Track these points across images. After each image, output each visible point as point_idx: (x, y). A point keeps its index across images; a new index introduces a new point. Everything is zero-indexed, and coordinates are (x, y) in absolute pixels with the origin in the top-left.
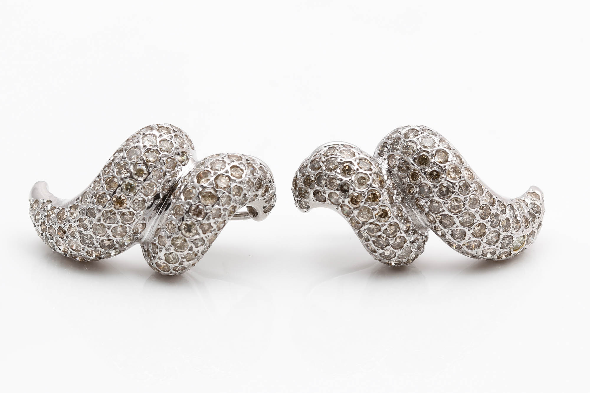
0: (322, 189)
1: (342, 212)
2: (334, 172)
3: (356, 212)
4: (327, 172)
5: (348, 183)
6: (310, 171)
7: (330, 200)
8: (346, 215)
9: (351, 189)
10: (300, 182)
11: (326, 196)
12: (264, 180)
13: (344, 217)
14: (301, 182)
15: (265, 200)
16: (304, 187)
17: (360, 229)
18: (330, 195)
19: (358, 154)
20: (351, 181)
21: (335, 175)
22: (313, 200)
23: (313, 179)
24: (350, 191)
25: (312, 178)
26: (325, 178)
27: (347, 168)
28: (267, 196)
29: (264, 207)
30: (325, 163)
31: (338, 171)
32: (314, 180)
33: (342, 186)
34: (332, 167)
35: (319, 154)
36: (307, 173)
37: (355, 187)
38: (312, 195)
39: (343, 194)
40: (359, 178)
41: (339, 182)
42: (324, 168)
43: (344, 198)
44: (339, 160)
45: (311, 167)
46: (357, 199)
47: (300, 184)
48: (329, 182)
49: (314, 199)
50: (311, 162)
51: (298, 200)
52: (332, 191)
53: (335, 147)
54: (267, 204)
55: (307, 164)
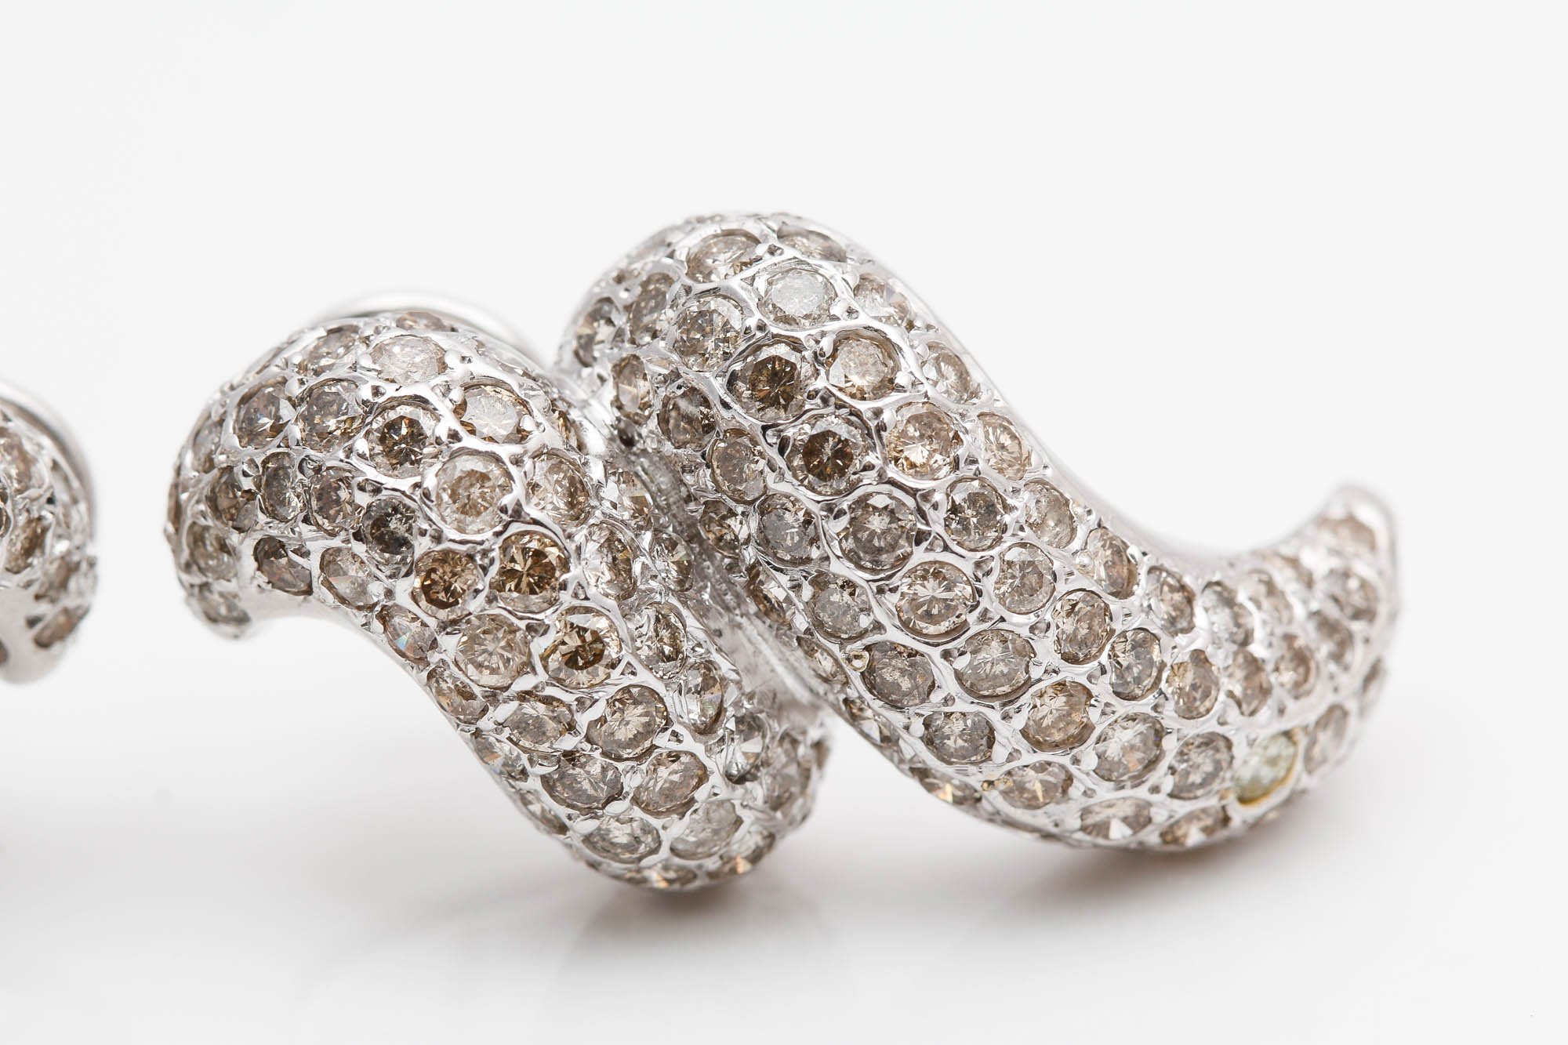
0: (291, 535)
1: (391, 642)
2: (342, 455)
3: (450, 644)
4: (309, 451)
5: (408, 501)
6: (236, 448)
7: (331, 587)
8: (408, 654)
9: (423, 533)
10: (193, 501)
11: (313, 564)
12: (19, 492)
13: (403, 666)
14: (196, 498)
15: (34, 589)
16: (210, 522)
17: (477, 720)
18: (328, 562)
19: (463, 358)
20: (419, 492)
21: (347, 467)
22: (259, 586)
23: (247, 484)
24: (416, 544)
25: (242, 479)
26: (301, 481)
27: (404, 431)
28: (40, 568)
29: (32, 622)
30: (303, 408)
31: (361, 445)
32: (254, 488)
33: (381, 522)
34: (333, 428)
35: (279, 361)
36: (223, 458)
37: (441, 524)
38: (249, 564)
39: (387, 555)
40: (460, 479)
41: (363, 499)
42: (296, 431)
43: (390, 577)
44: (366, 393)
45: (241, 429)
46: (453, 580)
47: (196, 509)
48: (319, 499)
49: (262, 579)
50: (239, 405)
51: (192, 586)
52: (336, 542)
53: (355, 329)
54: (43, 608)
55: (225, 413)
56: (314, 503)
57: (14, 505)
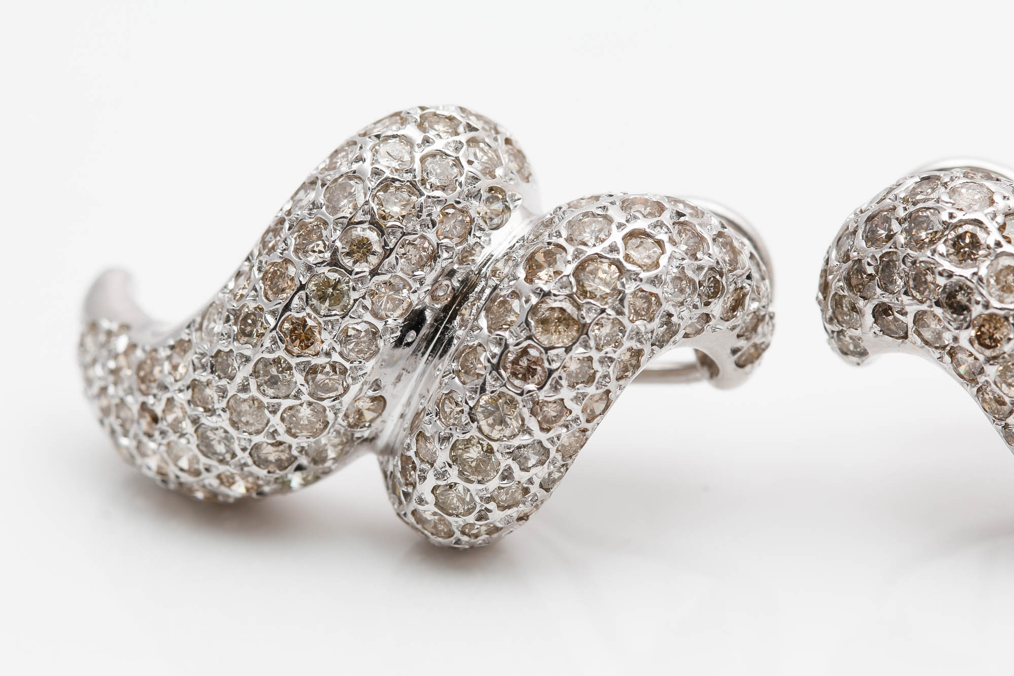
0: (896, 302)
1: (956, 369)
2: (929, 253)
3: (992, 371)
4: (909, 251)
5: (969, 283)
6: (863, 248)
7: (919, 335)
8: (966, 377)
9: (978, 303)
10: (836, 280)
11: (909, 320)
12: (730, 271)
13: (962, 384)
14: (838, 278)
15: (737, 331)
16: (846, 293)
17: (1007, 418)
18: (919, 318)
19: (1005, 197)
20: (976, 278)
21: (932, 261)
22: (875, 333)
23: (870, 270)
24: (973, 309)
25: (867, 267)
26: (903, 269)
27: (967, 240)
28: (742, 318)
29: (734, 351)
30: (906, 225)
31: (941, 248)
32: (874, 273)
33: (951, 295)
34: (924, 237)
35: (891, 196)
36: (855, 254)
37: (989, 298)
38: (869, 319)
39: (955, 316)
40: (1001, 271)
41: (942, 281)
42: (901, 239)
43: (957, 329)
44: (945, 217)
45: (867, 237)
46: (995, 332)
47: (837, 284)
48: (914, 280)
49: (877, 329)
50: (866, 222)
51: (833, 332)
52: (924, 307)
53: (938, 178)
54: (742, 343)
55: (857, 226)
56: (911, 283)
57: (727, 279)
